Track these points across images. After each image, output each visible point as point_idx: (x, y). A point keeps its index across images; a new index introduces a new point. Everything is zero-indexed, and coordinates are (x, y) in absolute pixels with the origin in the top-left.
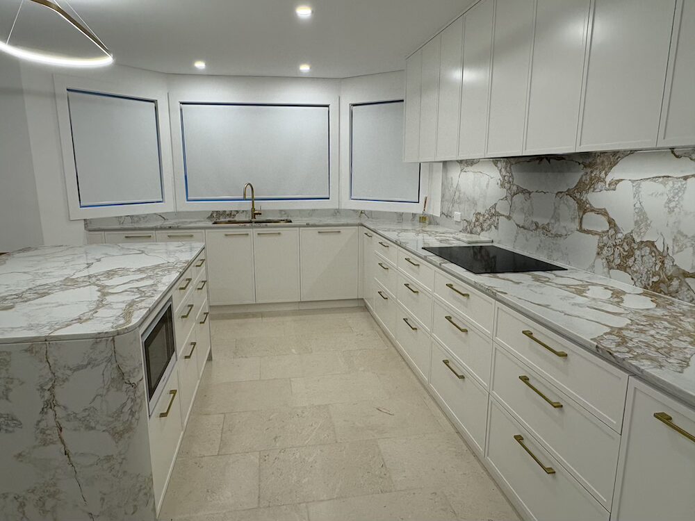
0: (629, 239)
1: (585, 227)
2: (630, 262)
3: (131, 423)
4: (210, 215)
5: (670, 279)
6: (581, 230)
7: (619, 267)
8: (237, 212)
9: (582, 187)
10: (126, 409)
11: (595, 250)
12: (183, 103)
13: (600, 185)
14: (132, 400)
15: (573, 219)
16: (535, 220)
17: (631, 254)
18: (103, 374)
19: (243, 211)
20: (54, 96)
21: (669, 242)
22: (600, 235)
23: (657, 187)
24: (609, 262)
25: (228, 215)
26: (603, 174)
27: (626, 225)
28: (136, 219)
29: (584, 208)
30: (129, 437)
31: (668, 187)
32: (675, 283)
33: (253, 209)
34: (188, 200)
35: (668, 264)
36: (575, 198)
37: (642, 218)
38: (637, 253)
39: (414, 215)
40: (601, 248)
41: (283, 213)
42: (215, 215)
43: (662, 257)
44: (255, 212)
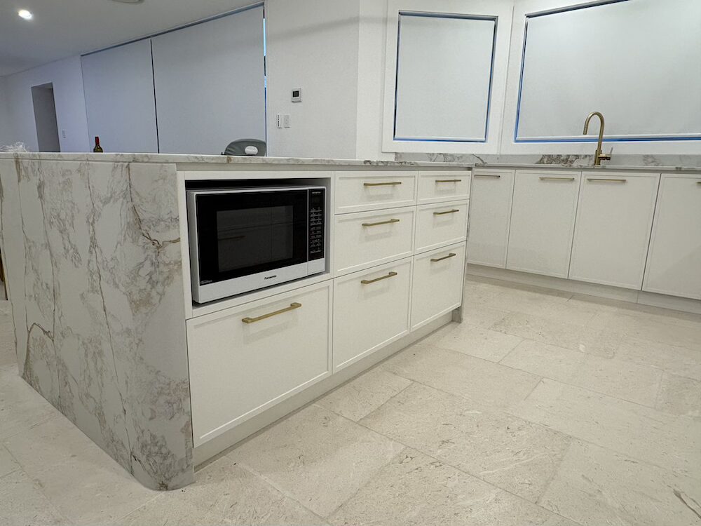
3: (149, 294)
4: (539, 160)
8: (577, 157)
10: (143, 272)
12: (529, 16)
14: (152, 264)
18: (120, 215)
19: (586, 156)
20: (385, 21)
25: (563, 160)
28: (450, 158)
30: (147, 314)
33: (599, 151)
34: (517, 141)
41: (650, 160)
42: (545, 160)
44: (601, 155)
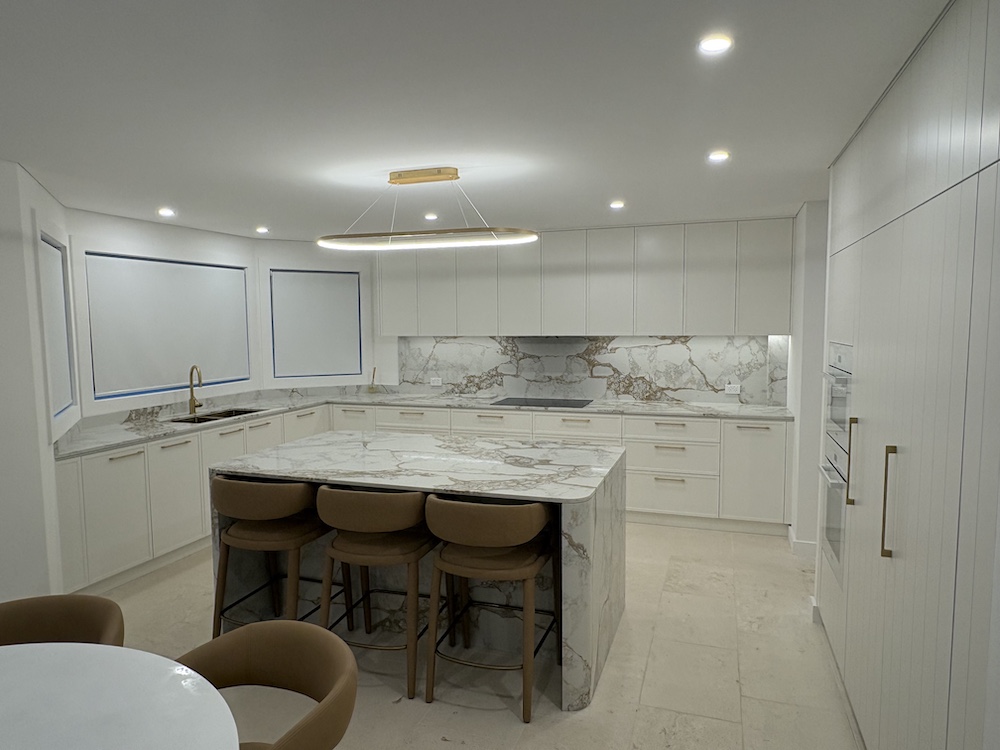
0: (629, 377)
1: (595, 374)
2: (631, 389)
4: (128, 416)
5: (655, 392)
6: (592, 376)
7: (624, 393)
8: (161, 407)
9: (588, 352)
11: (606, 386)
13: (604, 351)
15: (585, 372)
16: (547, 374)
17: (631, 384)
21: (653, 377)
22: (608, 378)
23: (642, 350)
24: (616, 391)
26: (605, 345)
27: (625, 371)
29: (592, 364)
31: (647, 351)
32: (659, 394)
35: (653, 385)
36: (584, 359)
37: (635, 366)
38: (635, 384)
39: (359, 387)
40: (610, 385)
42: (133, 415)
43: (650, 384)
44: (197, 404)
